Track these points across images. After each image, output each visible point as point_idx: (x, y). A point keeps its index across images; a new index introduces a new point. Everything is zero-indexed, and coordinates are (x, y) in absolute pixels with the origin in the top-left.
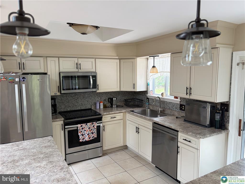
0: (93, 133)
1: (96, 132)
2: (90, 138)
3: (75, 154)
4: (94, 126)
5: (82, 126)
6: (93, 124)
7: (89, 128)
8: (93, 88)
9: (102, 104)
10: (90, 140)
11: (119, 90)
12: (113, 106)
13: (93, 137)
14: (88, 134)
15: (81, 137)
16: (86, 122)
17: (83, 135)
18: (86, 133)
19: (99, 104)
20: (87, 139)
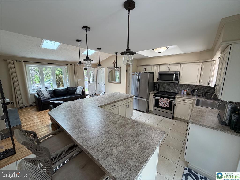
0: (166, 104)
1: (169, 104)
2: (164, 106)
3: (157, 111)
4: (168, 101)
5: (161, 98)
6: (167, 99)
7: (165, 101)
8: (175, 81)
9: (185, 92)
10: (165, 107)
11: (198, 84)
12: (194, 95)
13: (166, 106)
14: (164, 104)
15: (160, 103)
16: (164, 97)
17: (161, 103)
18: (163, 103)
19: (184, 92)
20: (163, 106)
